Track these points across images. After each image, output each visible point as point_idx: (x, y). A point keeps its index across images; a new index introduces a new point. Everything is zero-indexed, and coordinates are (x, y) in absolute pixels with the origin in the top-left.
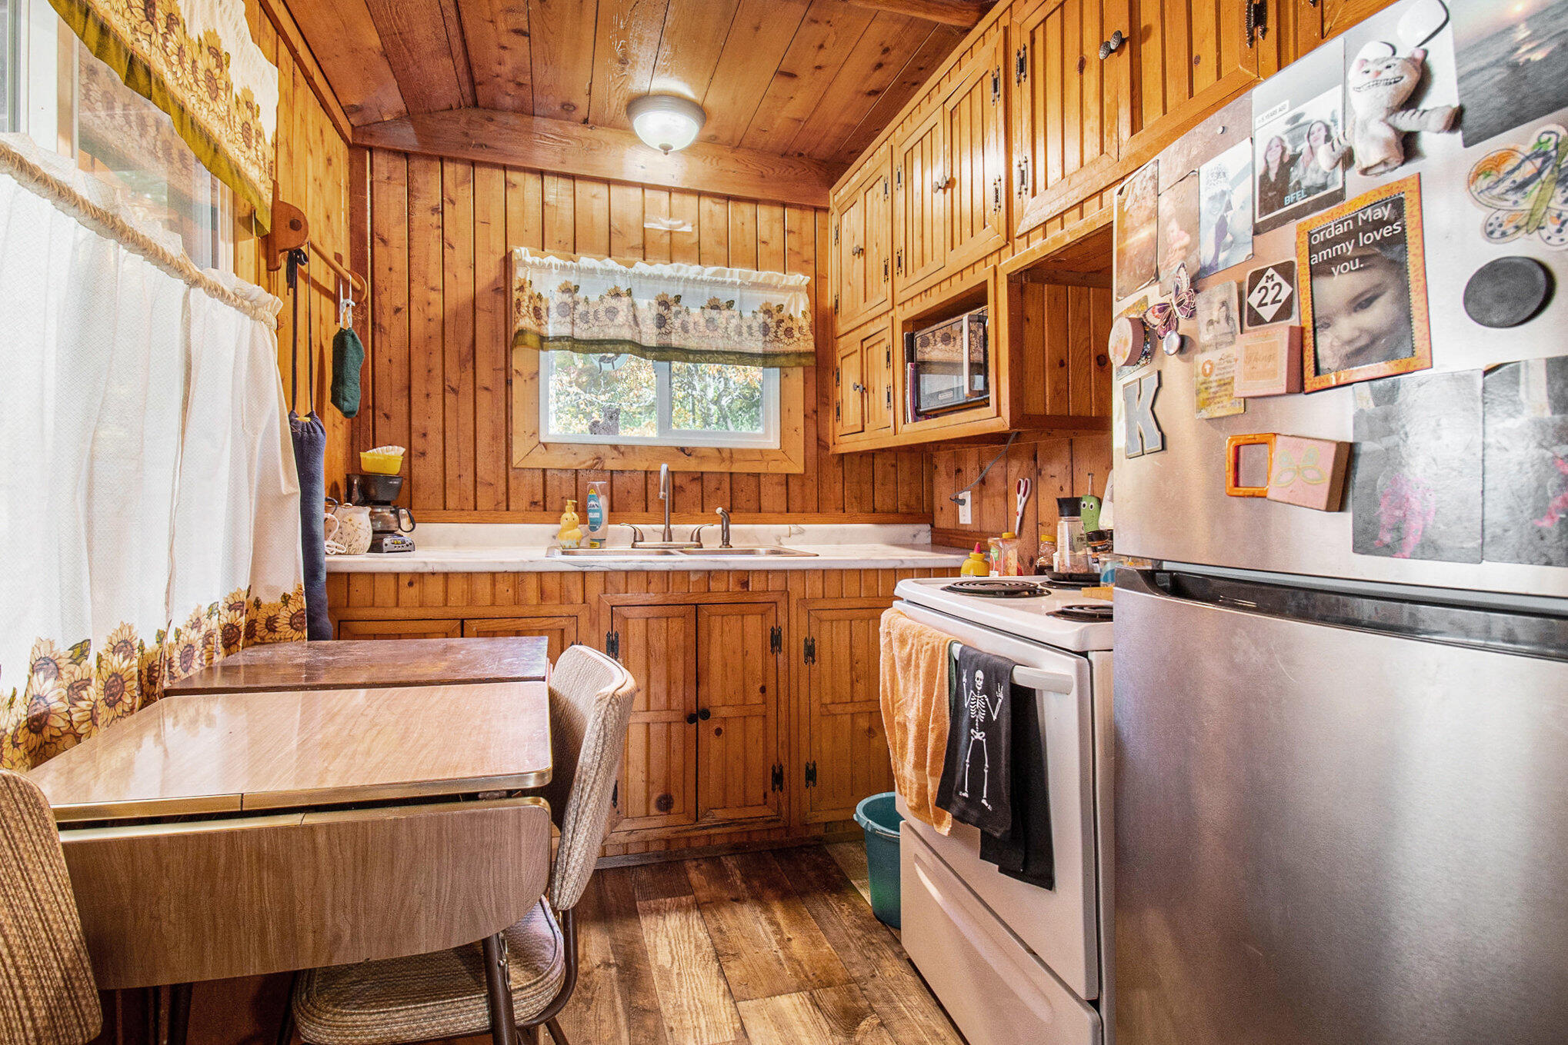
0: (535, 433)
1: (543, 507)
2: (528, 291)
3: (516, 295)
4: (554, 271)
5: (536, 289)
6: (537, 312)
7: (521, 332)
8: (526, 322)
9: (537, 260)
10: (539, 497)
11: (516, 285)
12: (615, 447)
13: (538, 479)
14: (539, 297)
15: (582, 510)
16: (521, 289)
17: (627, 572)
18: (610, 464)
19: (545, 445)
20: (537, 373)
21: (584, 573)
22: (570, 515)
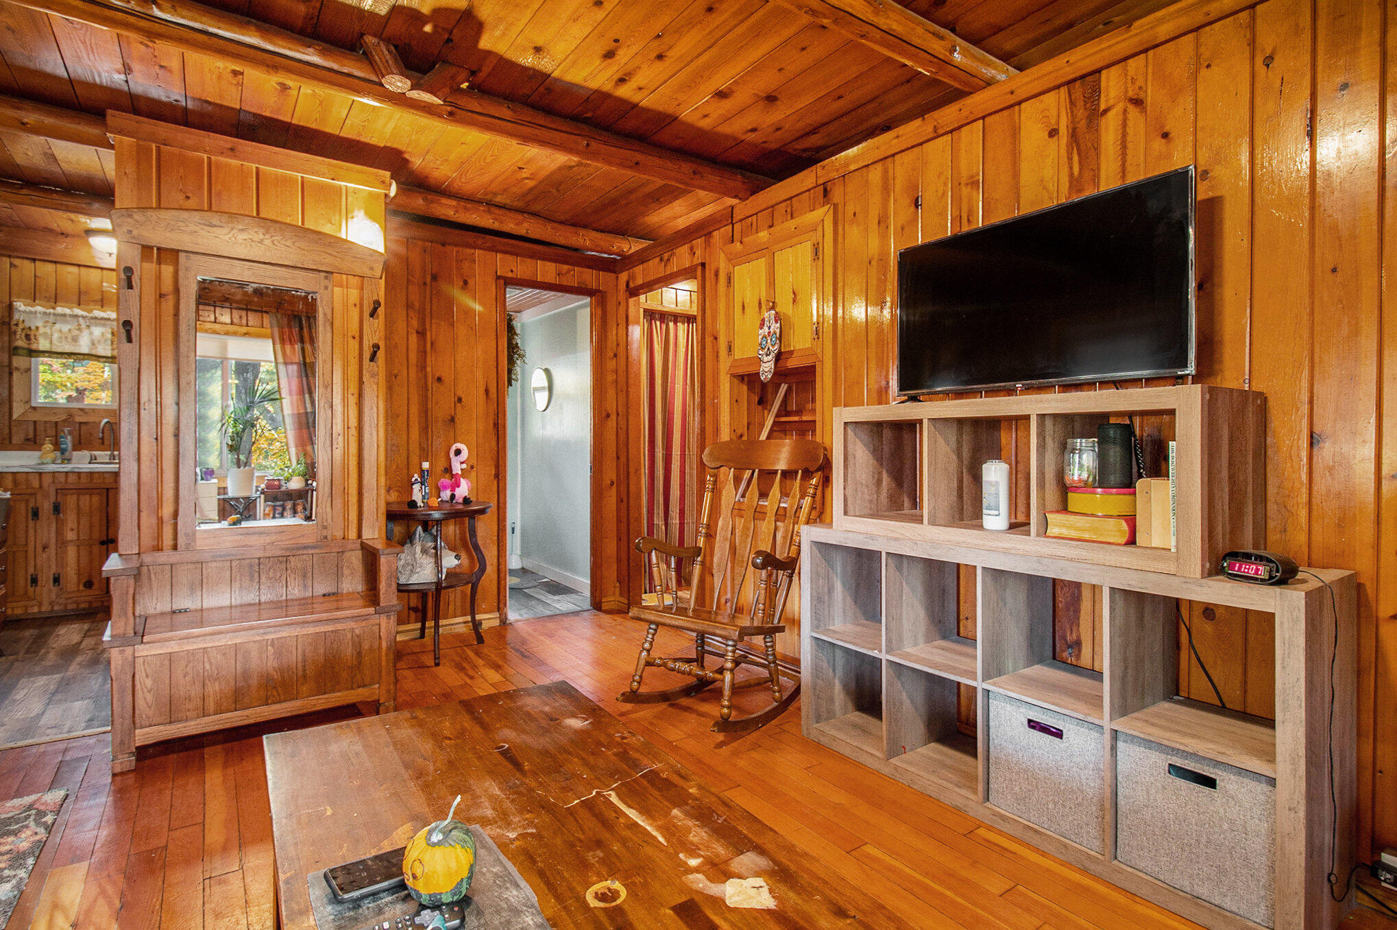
0: (28, 401)
1: (32, 443)
2: (21, 326)
3: (14, 328)
4: (39, 315)
5: (27, 325)
6: (28, 337)
7: (16, 348)
8: (21, 343)
9: (29, 308)
10: (31, 435)
11: (14, 322)
12: (81, 410)
13: (31, 428)
14: (30, 328)
15: (57, 445)
16: (17, 325)
17: (67, 473)
18: (78, 419)
19: (35, 408)
20: (30, 369)
21: (40, 473)
22: (48, 446)
